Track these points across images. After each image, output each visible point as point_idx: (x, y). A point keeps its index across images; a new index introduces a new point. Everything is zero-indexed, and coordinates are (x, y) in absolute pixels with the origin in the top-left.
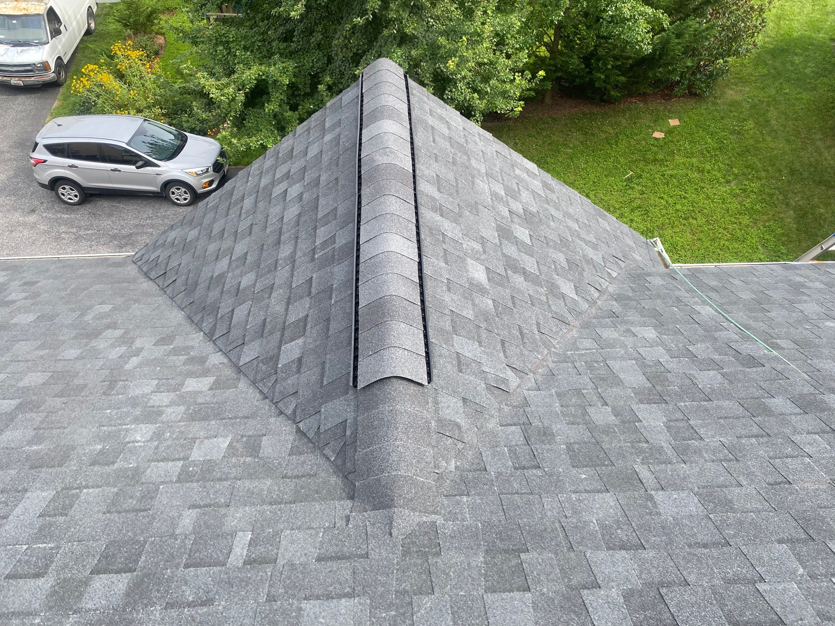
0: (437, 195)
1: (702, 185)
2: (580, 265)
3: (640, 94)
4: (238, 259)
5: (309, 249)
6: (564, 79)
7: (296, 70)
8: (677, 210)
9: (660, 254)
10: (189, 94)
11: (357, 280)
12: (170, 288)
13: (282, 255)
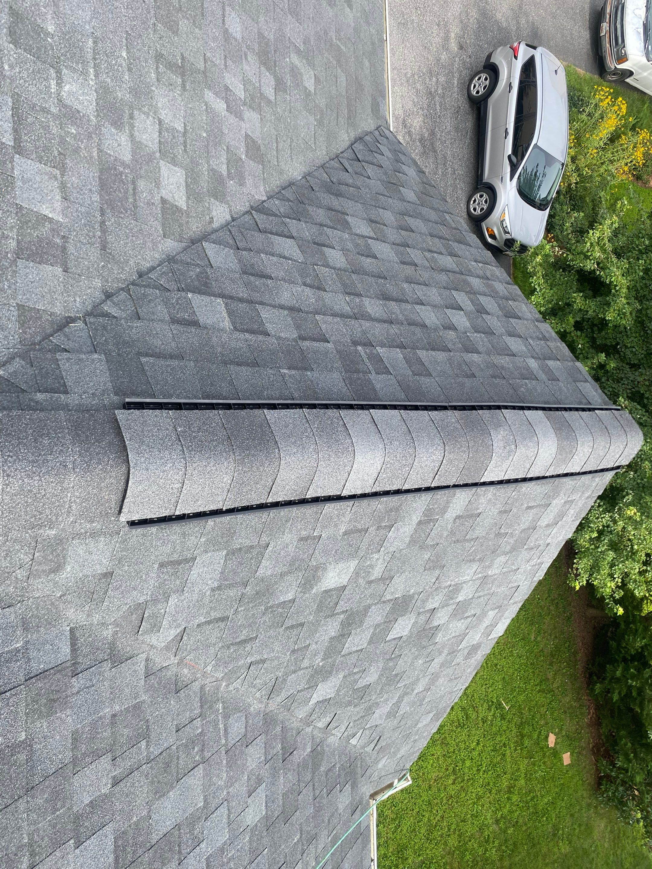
0: (451, 514)
1: (494, 791)
2: (363, 701)
3: (599, 718)
4: (368, 246)
5: (372, 339)
6: (616, 631)
7: (622, 329)
8: (464, 761)
9: (391, 786)
10: (593, 209)
11: (313, 406)
12: (337, 165)
13: (366, 302)
